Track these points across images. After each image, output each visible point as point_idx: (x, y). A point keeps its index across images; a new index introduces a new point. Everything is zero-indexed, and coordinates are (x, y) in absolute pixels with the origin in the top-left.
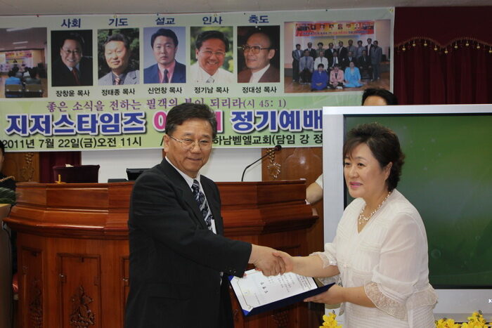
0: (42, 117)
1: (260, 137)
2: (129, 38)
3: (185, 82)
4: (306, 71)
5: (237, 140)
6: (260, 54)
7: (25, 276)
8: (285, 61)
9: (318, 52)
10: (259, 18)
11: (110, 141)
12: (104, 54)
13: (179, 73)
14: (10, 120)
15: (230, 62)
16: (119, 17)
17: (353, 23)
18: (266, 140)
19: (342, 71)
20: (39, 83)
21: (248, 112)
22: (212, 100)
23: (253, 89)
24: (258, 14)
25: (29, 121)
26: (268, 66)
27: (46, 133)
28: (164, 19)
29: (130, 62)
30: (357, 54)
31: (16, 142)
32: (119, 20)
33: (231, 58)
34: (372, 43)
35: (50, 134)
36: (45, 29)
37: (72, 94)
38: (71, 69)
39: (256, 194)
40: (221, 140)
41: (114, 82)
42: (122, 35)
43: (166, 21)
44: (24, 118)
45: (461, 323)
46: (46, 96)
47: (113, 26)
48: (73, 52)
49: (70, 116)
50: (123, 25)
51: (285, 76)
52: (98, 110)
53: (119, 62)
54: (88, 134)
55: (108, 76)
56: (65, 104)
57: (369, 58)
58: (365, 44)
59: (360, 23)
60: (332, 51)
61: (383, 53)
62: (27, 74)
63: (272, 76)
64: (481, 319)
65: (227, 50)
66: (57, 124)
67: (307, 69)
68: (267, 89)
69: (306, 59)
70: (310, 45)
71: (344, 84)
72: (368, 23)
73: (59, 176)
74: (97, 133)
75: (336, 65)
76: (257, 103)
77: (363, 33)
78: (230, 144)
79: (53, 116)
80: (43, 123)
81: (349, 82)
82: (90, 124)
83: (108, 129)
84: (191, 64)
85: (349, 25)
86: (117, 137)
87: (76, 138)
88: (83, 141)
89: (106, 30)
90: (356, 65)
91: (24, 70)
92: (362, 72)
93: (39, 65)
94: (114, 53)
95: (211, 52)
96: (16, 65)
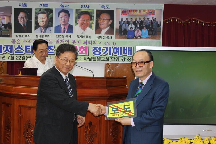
0: (9, 46)
1: (104, 58)
3: (73, 33)
4: (125, 30)
5: (94, 59)
6: (106, 22)
7: (3, 115)
8: (116, 26)
9: (130, 22)
10: (105, 6)
12: (37, 19)
13: (70, 29)
15: (92, 25)
16: (44, 3)
17: (146, 10)
18: (107, 59)
19: (140, 31)
20: (8, 31)
21: (99, 47)
22: (84, 41)
23: (102, 37)
24: (105, 4)
25: (4, 47)
26: (109, 27)
27: (11, 53)
28: (64, 5)
29: (49, 23)
30: (147, 24)
32: (44, 5)
33: (93, 23)
34: (154, 19)
35: (13, 54)
36: (11, 7)
37: (23, 36)
38: (22, 25)
39: (106, 82)
40: (87, 59)
41: (41, 31)
42: (45, 12)
43: (65, 6)
44: (1, 46)
45: (191, 140)
46: (11, 37)
47: (42, 7)
48: (24, 18)
49: (21, 46)
50: (46, 7)
51: (116, 32)
53: (44, 23)
54: (29, 54)
55: (39, 29)
56: (19, 40)
57: (152, 25)
58: (151, 19)
59: (149, 10)
60: (137, 22)
62: (3, 27)
63: (110, 32)
64: (200, 138)
65: (91, 20)
66: (16, 49)
67: (126, 29)
68: (108, 37)
69: (125, 25)
70: (127, 19)
71: (141, 36)
72: (152, 10)
73: (21, 72)
75: (138, 28)
76: (103, 43)
77: (150, 15)
78: (91, 60)
79: (14, 46)
80: (9, 48)
81: (143, 36)
82: (30, 50)
84: (75, 25)
85: (144, 11)
87: (24, 56)
88: (27, 57)
89: (38, 9)
90: (147, 28)
91: (1, 25)
92: (149, 31)
93: (8, 23)
94: (42, 19)
95: (84, 20)
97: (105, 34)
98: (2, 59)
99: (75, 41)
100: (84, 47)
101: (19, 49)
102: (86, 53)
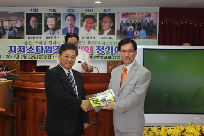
0: (22, 47)
1: (107, 56)
2: (57, 17)
3: (78, 34)
4: (125, 31)
5: (98, 57)
6: (108, 24)
7: (20, 107)
8: (117, 27)
9: (130, 24)
10: (107, 10)
11: (49, 57)
12: (47, 23)
13: (76, 31)
14: (10, 47)
15: (96, 27)
16: (53, 8)
17: (144, 13)
18: (109, 57)
19: (139, 32)
20: (21, 33)
21: (102, 47)
22: (89, 42)
23: (104, 38)
24: (107, 9)
25: (17, 48)
26: (111, 29)
28: (70, 10)
29: (57, 26)
30: (145, 25)
31: (12, 56)
32: (53, 10)
33: (96, 26)
34: (151, 21)
35: (25, 54)
36: (24, 12)
37: (34, 38)
38: (34, 28)
40: (92, 57)
41: (51, 34)
42: (54, 16)
43: (71, 11)
44: (15, 47)
45: (185, 127)
46: (24, 39)
47: (50, 12)
48: (35, 22)
49: (33, 47)
50: (54, 11)
51: (117, 33)
52: (44, 44)
53: (53, 26)
54: (40, 54)
55: (48, 31)
56: (31, 42)
57: (149, 27)
58: (148, 21)
59: (146, 13)
60: (135, 24)
61: (155, 25)
62: (16, 30)
63: (112, 33)
64: (193, 126)
65: (95, 22)
66: (28, 49)
68: (110, 38)
69: (125, 27)
70: (127, 21)
71: (139, 36)
72: (149, 13)
73: (35, 69)
74: (43, 53)
75: (136, 29)
76: (106, 43)
77: (147, 17)
78: (95, 59)
79: (26, 46)
80: (22, 49)
81: (141, 36)
82: (41, 50)
83: (48, 52)
84: (81, 27)
85: (142, 14)
86: (51, 55)
87: (35, 55)
88: (38, 56)
89: (48, 13)
90: (144, 29)
91: (15, 28)
92: (146, 32)
93: (21, 26)
94: (51, 22)
95: (88, 23)
96: (12, 26)
97: (107, 35)
98: (16, 58)
99: (80, 41)
100: (89, 47)
101: (31, 49)
102: (91, 52)
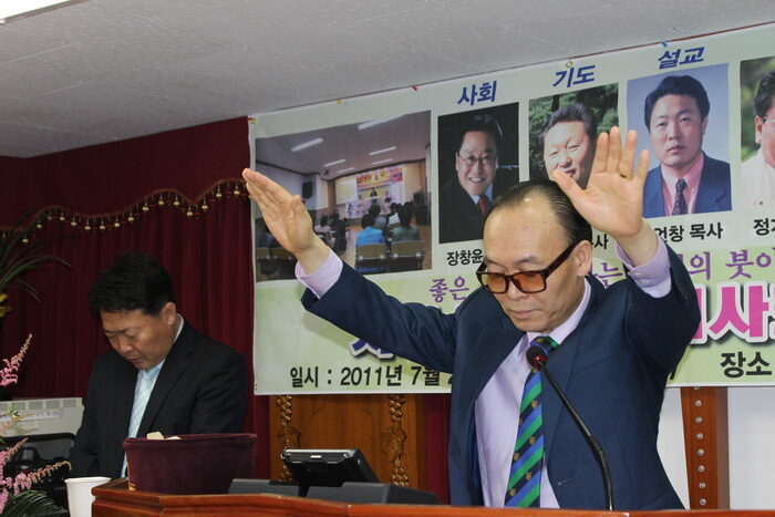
2: (596, 111)
3: (729, 208)
12: (542, 157)
13: (715, 185)
16: (577, 63)
20: (417, 236)
28: (678, 53)
31: (368, 371)
32: (575, 74)
38: (476, 199)
42: (580, 107)
43: (682, 57)
46: (429, 266)
47: (563, 89)
48: (481, 160)
50: (584, 81)
53: (573, 171)
56: (463, 281)
62: (395, 219)
89: (547, 99)
91: (389, 211)
93: (416, 196)
94: (563, 150)
96: (375, 201)
98: (389, 384)
99: (745, 253)
